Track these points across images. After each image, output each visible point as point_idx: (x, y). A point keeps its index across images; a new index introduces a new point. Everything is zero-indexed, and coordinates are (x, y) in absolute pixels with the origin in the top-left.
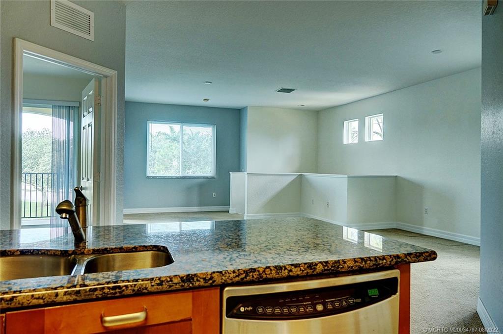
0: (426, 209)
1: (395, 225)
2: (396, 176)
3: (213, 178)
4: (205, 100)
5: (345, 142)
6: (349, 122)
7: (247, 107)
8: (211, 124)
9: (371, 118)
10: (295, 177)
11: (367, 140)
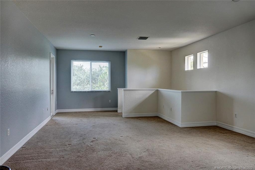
0: (236, 114)
1: (216, 123)
2: (216, 91)
3: (109, 92)
4: (100, 46)
5: (186, 69)
6: (188, 57)
7: (127, 50)
8: (108, 61)
9: (201, 53)
10: (154, 91)
11: (198, 67)
